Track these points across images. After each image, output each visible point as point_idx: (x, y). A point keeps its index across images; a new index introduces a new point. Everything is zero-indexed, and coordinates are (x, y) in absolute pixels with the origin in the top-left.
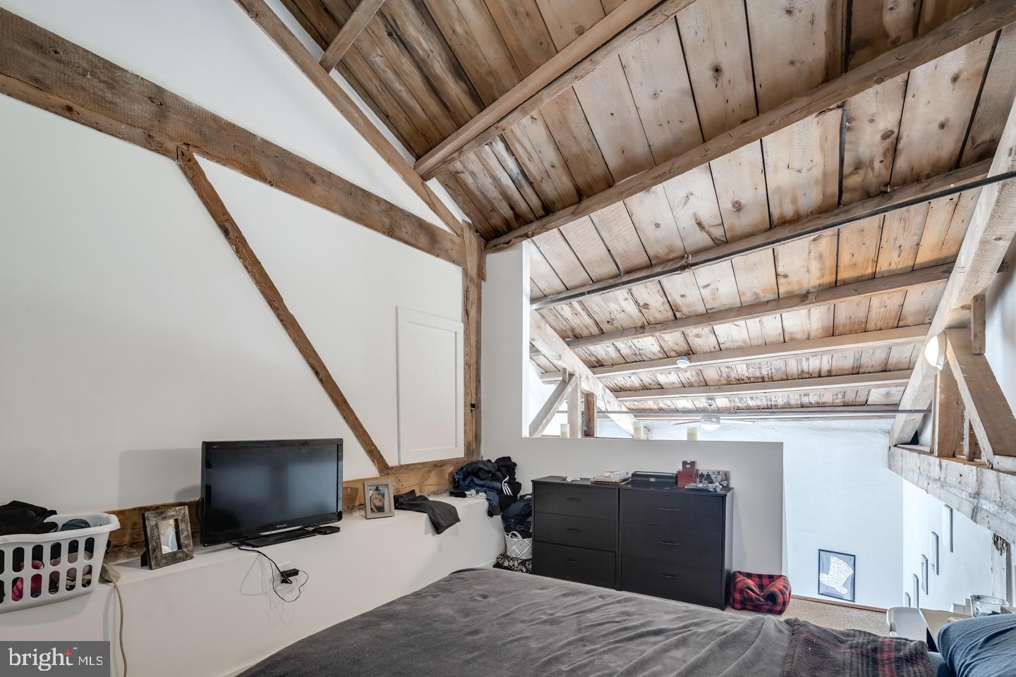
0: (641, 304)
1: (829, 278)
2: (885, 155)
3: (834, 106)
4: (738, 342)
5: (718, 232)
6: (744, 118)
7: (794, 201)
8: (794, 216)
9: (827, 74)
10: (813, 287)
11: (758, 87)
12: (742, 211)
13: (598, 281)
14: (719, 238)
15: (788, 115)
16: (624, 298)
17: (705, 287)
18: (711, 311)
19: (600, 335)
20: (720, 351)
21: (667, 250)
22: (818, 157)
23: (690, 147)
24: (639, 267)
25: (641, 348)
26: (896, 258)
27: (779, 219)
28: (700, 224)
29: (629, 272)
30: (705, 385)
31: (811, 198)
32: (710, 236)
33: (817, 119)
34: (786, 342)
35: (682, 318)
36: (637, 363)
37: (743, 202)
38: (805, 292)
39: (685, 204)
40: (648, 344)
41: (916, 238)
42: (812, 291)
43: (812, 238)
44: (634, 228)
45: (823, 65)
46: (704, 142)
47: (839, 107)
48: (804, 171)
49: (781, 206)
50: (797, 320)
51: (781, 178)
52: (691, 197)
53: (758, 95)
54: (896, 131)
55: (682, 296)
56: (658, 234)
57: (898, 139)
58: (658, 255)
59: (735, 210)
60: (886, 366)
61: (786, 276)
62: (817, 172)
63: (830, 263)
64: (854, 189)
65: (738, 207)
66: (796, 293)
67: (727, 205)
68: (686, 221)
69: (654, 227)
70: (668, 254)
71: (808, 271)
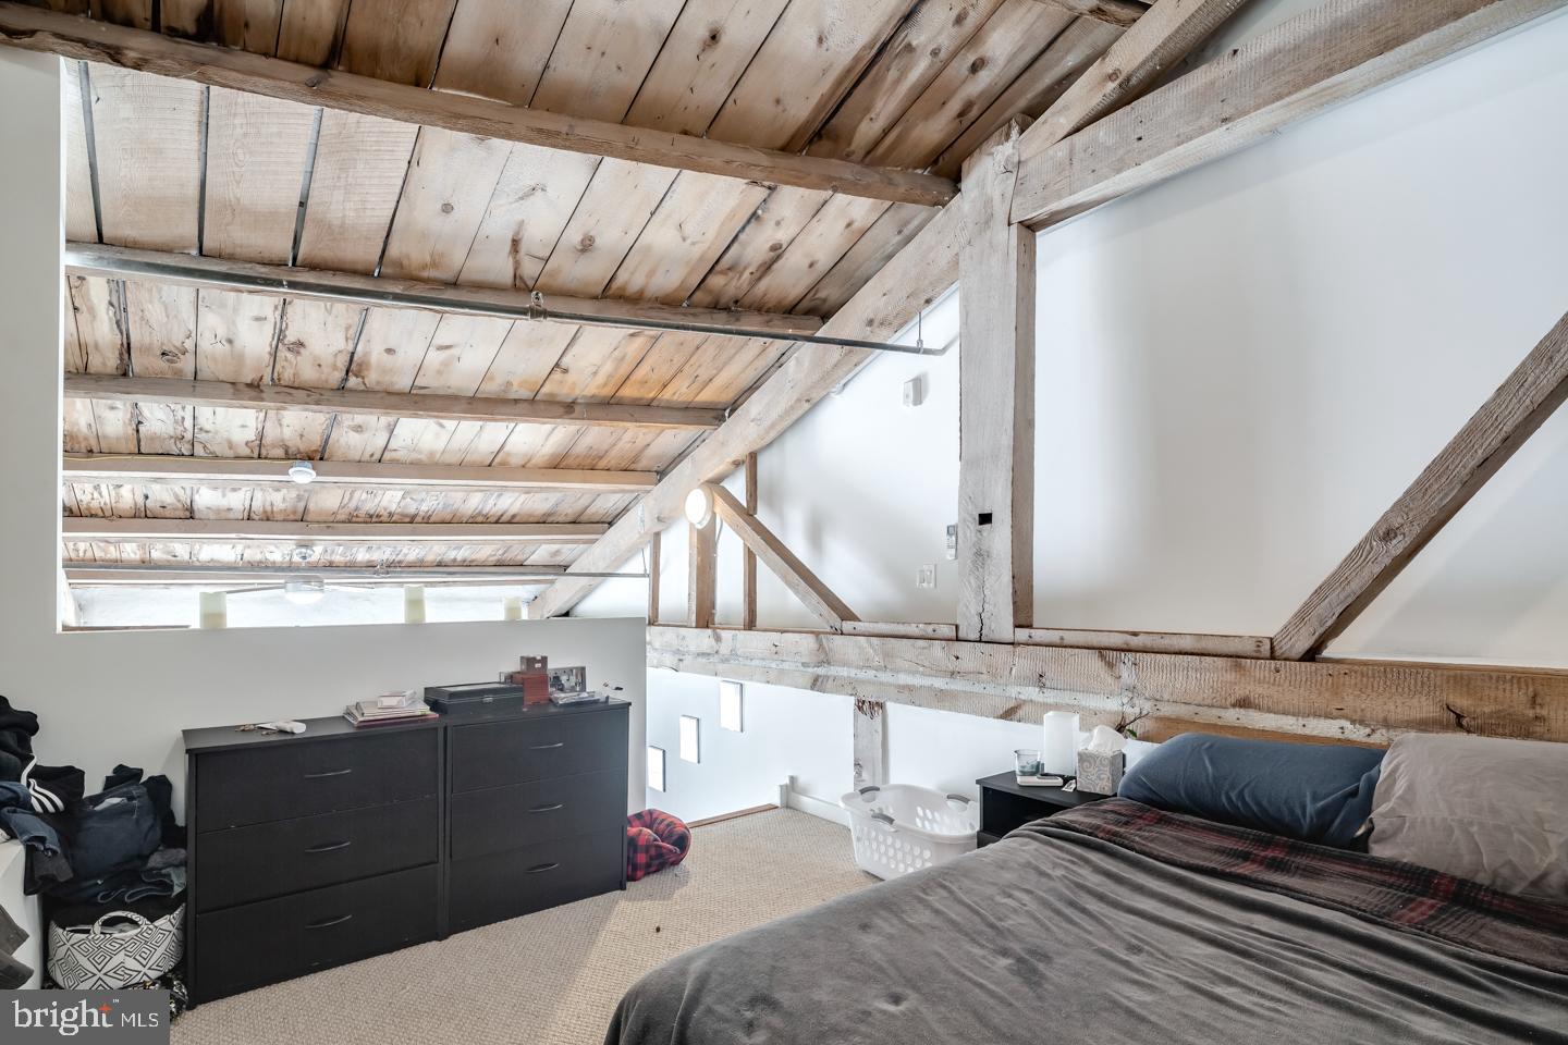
0: (291, 337)
1: (607, 392)
2: (761, 265)
3: (766, 183)
4: (420, 452)
5: (530, 269)
6: (687, 128)
7: (651, 274)
8: (635, 293)
9: (788, 144)
10: (584, 396)
11: (731, 101)
12: (587, 254)
13: (219, 256)
14: (525, 278)
15: (749, 165)
16: (256, 313)
17: (440, 348)
18: (422, 392)
19: (112, 377)
20: (379, 464)
21: (428, 259)
22: (711, 233)
23: (598, 116)
24: (347, 266)
25: (207, 427)
26: (684, 390)
27: (618, 288)
28: (515, 243)
29: (313, 267)
30: (300, 519)
31: (668, 280)
32: (516, 269)
33: (744, 186)
34: (493, 467)
35: (356, 391)
36: (171, 458)
37: (598, 242)
38: (570, 401)
39: (522, 198)
40: (234, 423)
41: (715, 372)
42: (579, 401)
43: (632, 331)
44: (398, 191)
45: (796, 127)
46: (622, 123)
47: (769, 188)
48: (688, 241)
49: (632, 274)
50: (531, 437)
51: (661, 237)
52: (539, 193)
53: (723, 110)
54: (784, 247)
55: (390, 351)
56: (438, 223)
57: (779, 257)
58: (405, 262)
59: (580, 248)
60: (579, 516)
61: (566, 371)
62: (697, 251)
63: (624, 370)
64: (710, 292)
65: (587, 246)
66: (558, 399)
67: (574, 236)
68: (499, 227)
69: (439, 206)
70: (425, 267)
71: (595, 373)
